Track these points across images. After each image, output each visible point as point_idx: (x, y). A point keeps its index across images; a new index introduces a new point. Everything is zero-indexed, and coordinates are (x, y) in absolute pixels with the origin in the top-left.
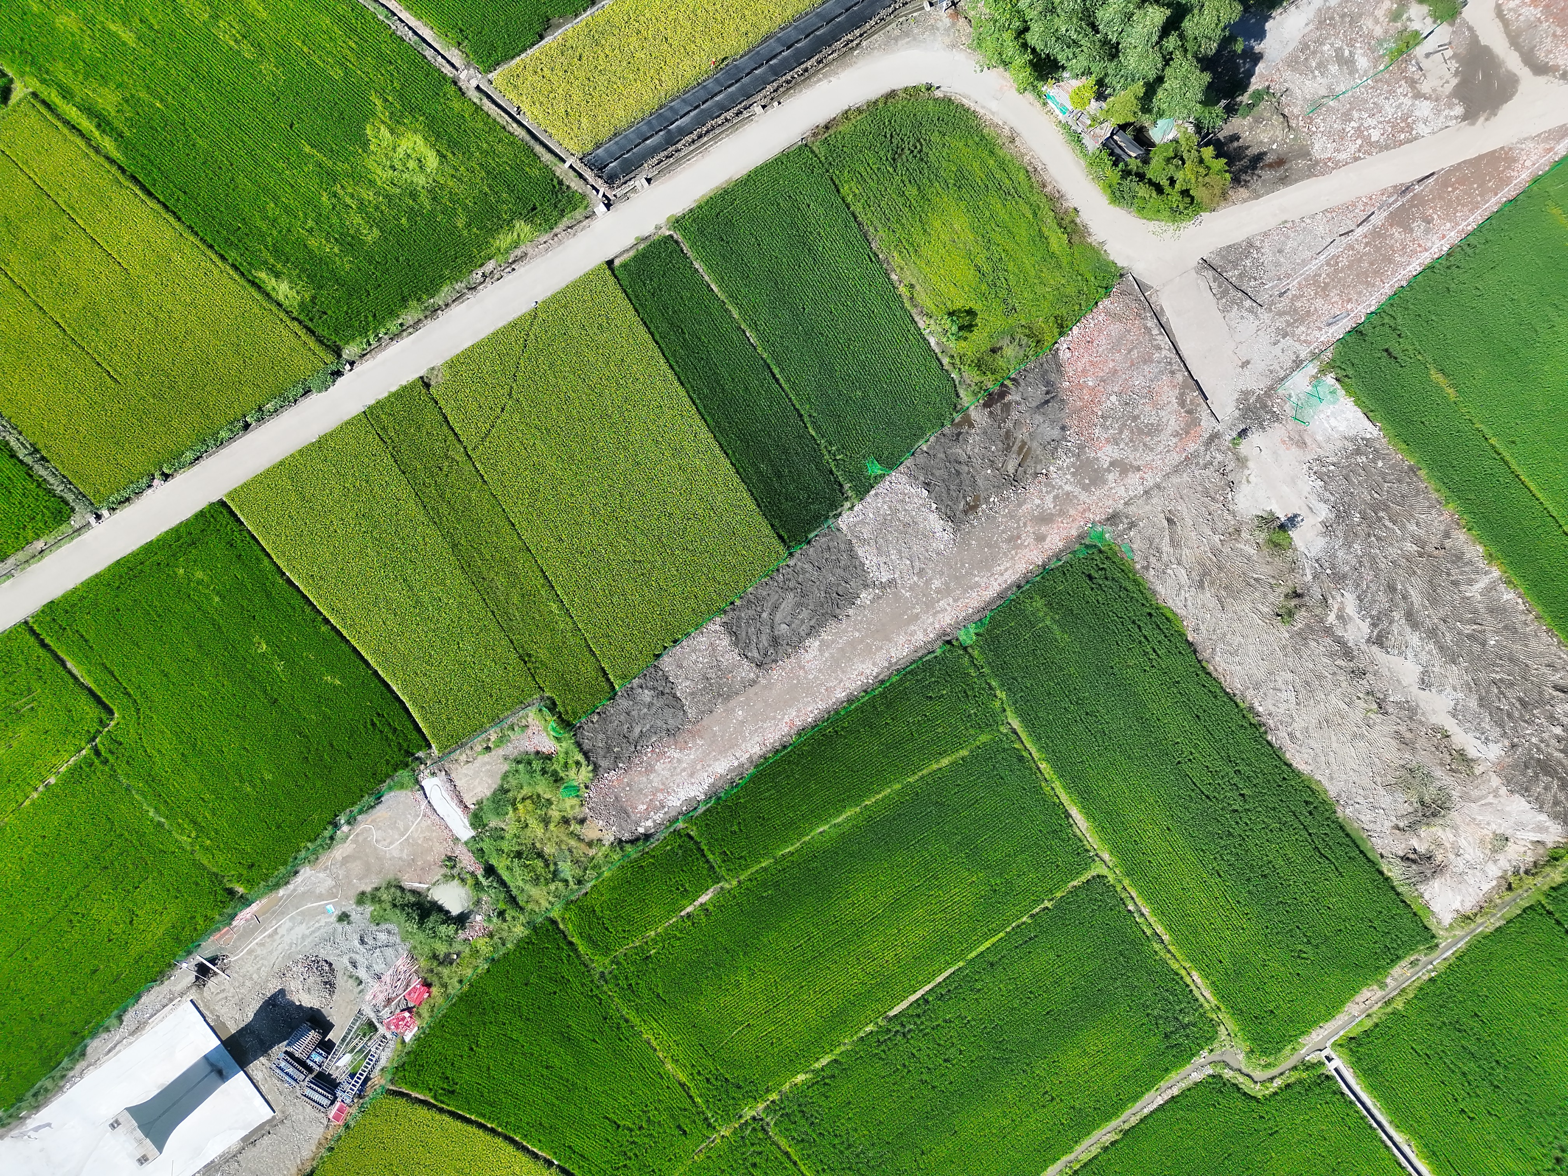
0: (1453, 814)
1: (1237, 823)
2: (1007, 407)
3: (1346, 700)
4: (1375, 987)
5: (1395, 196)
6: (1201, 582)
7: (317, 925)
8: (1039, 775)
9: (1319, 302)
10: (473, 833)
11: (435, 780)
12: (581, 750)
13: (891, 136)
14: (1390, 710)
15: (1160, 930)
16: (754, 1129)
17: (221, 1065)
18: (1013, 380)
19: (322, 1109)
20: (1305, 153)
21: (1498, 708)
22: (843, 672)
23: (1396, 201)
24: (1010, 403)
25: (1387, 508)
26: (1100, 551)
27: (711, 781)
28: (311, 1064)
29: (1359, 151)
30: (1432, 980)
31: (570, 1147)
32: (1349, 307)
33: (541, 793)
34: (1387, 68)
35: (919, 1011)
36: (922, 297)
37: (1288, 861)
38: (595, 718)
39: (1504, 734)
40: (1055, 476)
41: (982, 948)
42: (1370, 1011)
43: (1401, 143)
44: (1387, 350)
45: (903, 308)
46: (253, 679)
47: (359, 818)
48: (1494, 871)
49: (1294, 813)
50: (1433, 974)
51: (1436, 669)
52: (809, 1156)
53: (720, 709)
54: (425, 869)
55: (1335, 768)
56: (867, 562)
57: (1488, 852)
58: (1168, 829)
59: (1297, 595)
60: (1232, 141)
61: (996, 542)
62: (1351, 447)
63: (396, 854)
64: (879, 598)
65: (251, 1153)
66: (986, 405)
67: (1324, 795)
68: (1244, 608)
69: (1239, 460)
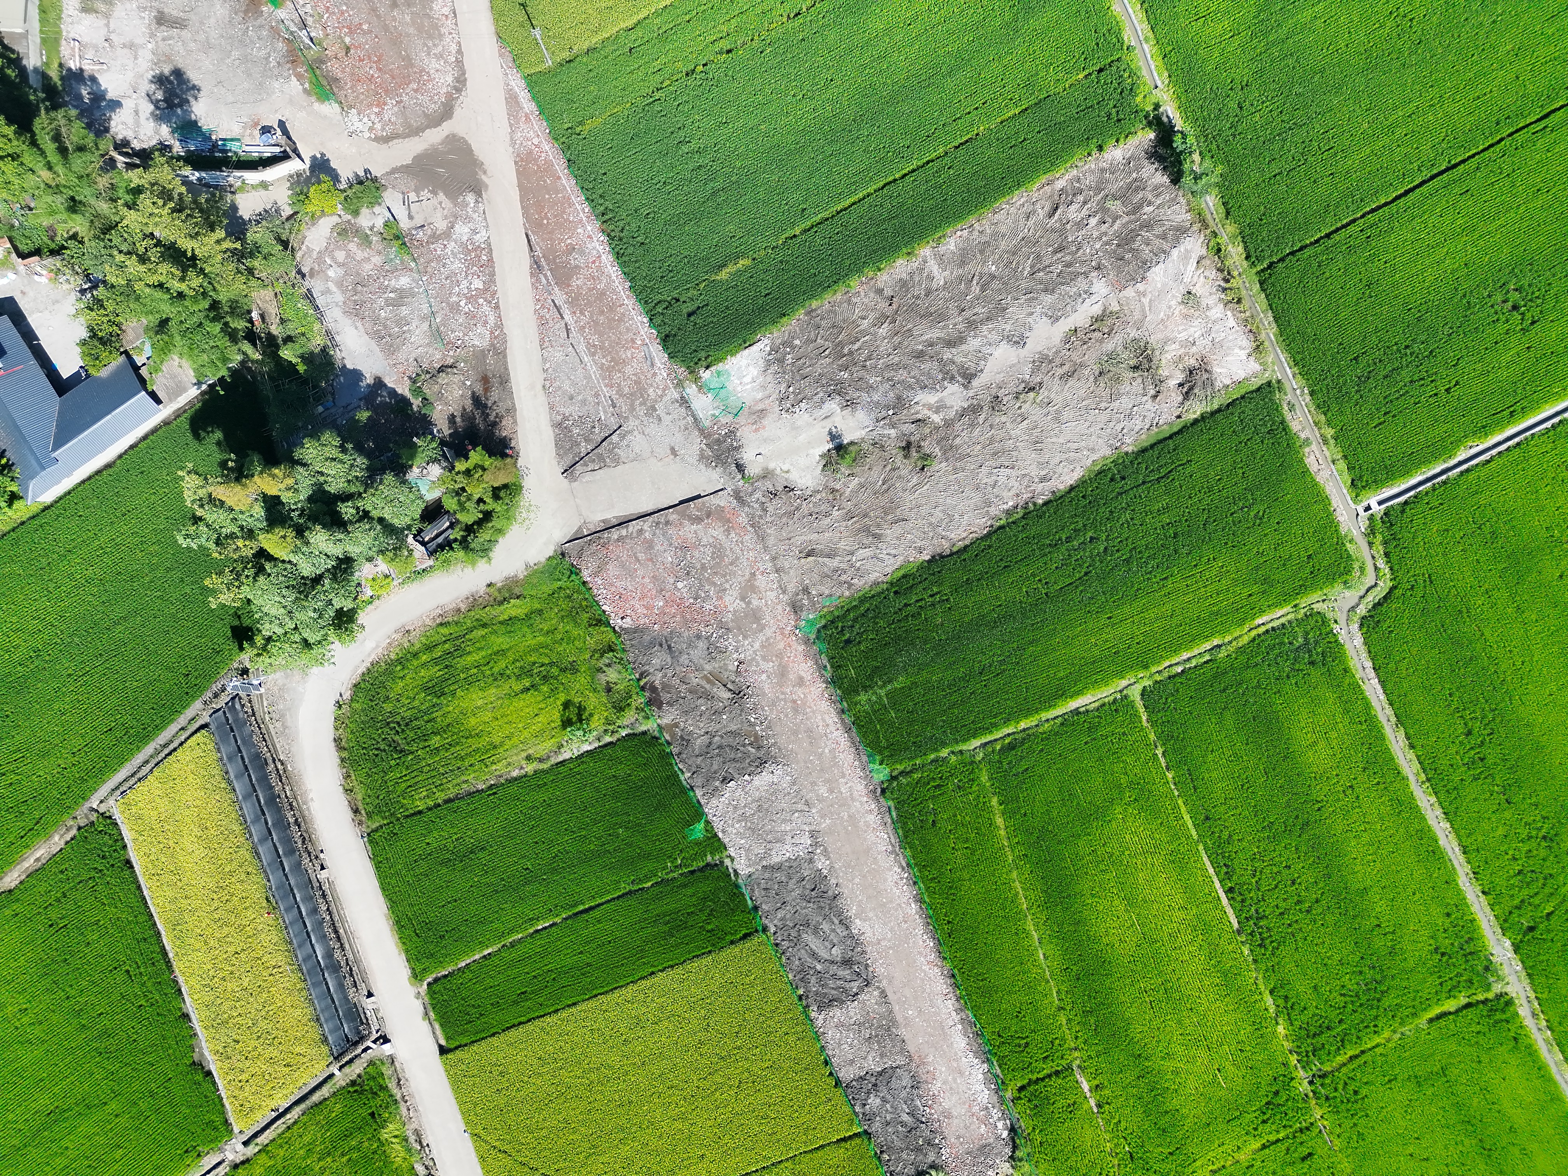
0: (1152, 340)
1: (1118, 551)
2: (665, 686)
3: (1019, 419)
4: (1307, 450)
5: (541, 277)
6: (875, 536)
9: (629, 370)
13: (377, 749)
14: (1038, 379)
15: (1208, 646)
16: (1322, 1085)
18: (641, 675)
20: (481, 355)
21: (1059, 275)
22: (891, 902)
23: (545, 276)
24: (662, 683)
25: (841, 345)
26: (824, 627)
27: (971, 1055)
29: (490, 302)
30: (1312, 393)
32: (639, 342)
34: (414, 260)
35: (1238, 898)
36: (540, 749)
37: (1166, 509)
38: (886, 1157)
39: (1086, 275)
40: (742, 656)
41: (1189, 823)
42: (1329, 460)
43: (491, 260)
44: (689, 315)
45: (547, 771)
48: (1218, 311)
49: (1120, 494)
50: (1306, 391)
51: (1008, 327)
52: (1358, 1038)
53: (903, 1032)
55: (1083, 444)
56: (788, 855)
57: (1197, 314)
58: (1109, 618)
59: (907, 447)
60: (455, 423)
61: (795, 725)
62: (775, 367)
64: (825, 850)
66: (660, 707)
67: (1108, 461)
68: (909, 500)
69: (764, 477)
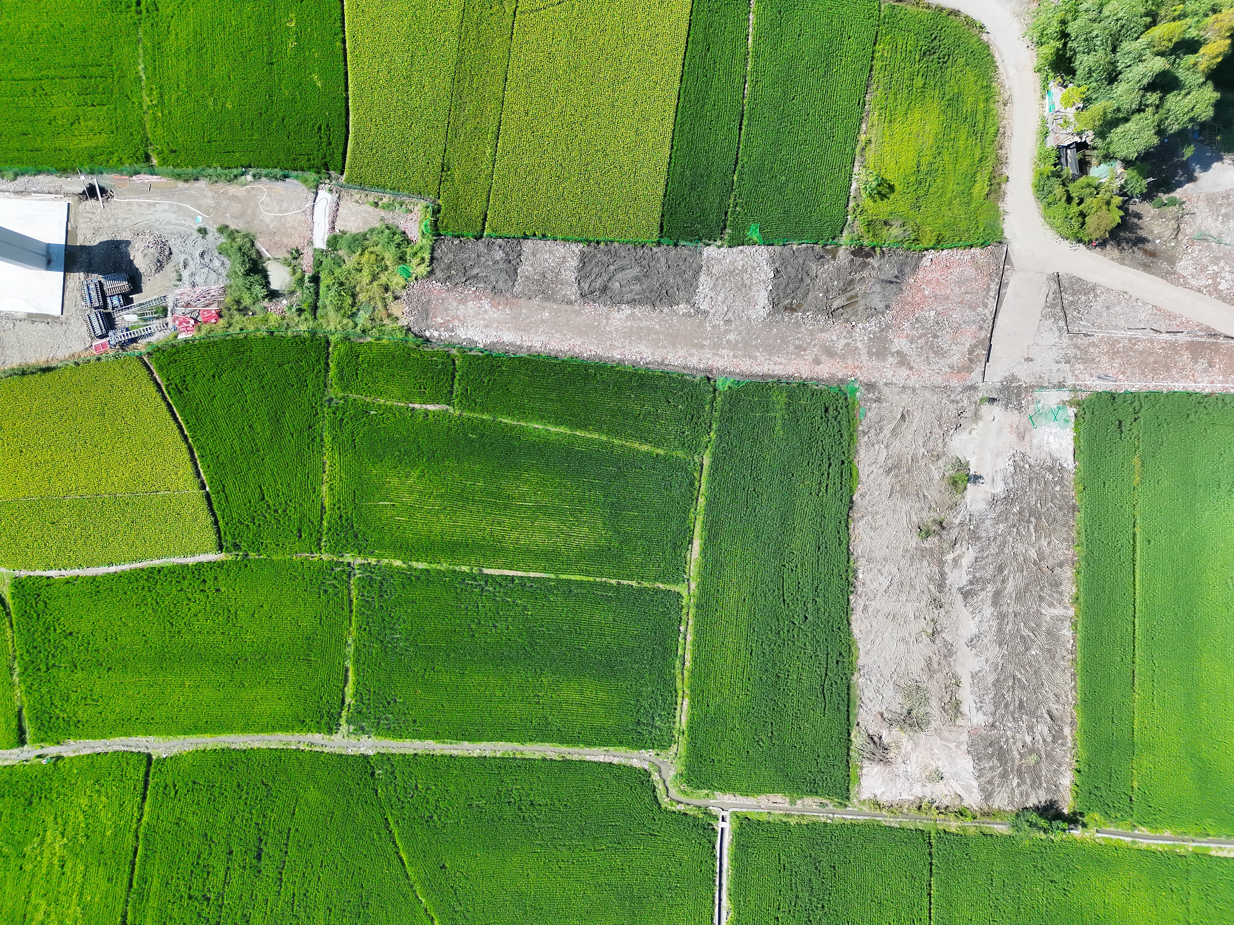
0: (922, 735)
1: (788, 631)
2: (865, 265)
3: (917, 614)
4: (788, 799)
5: (1204, 333)
6: (890, 470)
7: (183, 222)
8: (694, 502)
9: (1105, 359)
10: (324, 247)
11: (328, 196)
12: (432, 253)
13: (935, 38)
14: (938, 642)
15: (688, 657)
16: (344, 571)
17: (54, 258)
18: (883, 252)
19: (93, 335)
20: (1172, 262)
21: (1003, 695)
22: (630, 343)
23: (1202, 336)
24: (868, 264)
25: (1039, 519)
26: (846, 399)
27: (495, 340)
28: (109, 301)
29: (1206, 287)
30: (825, 824)
31: (224, 486)
32: (1120, 377)
33: (386, 257)
35: (504, 583)
36: (870, 153)
37: (799, 680)
38: (456, 242)
39: (993, 714)
40: (858, 330)
41: (572, 577)
42: (772, 811)
44: (1120, 423)
45: (854, 149)
46: (269, 39)
47: (263, 179)
48: (918, 791)
49: (828, 654)
50: (829, 821)
51: (986, 640)
52: (363, 613)
53: (537, 301)
54: (277, 245)
55: (875, 648)
56: (701, 288)
57: (924, 776)
58: (744, 600)
59: (941, 525)
60: (1135, 217)
61: (789, 341)
62: (1049, 463)
63: (267, 220)
64: (690, 316)
65: (26, 325)
66: (853, 253)
67: (854, 659)
68: (904, 506)
69: (976, 413)
